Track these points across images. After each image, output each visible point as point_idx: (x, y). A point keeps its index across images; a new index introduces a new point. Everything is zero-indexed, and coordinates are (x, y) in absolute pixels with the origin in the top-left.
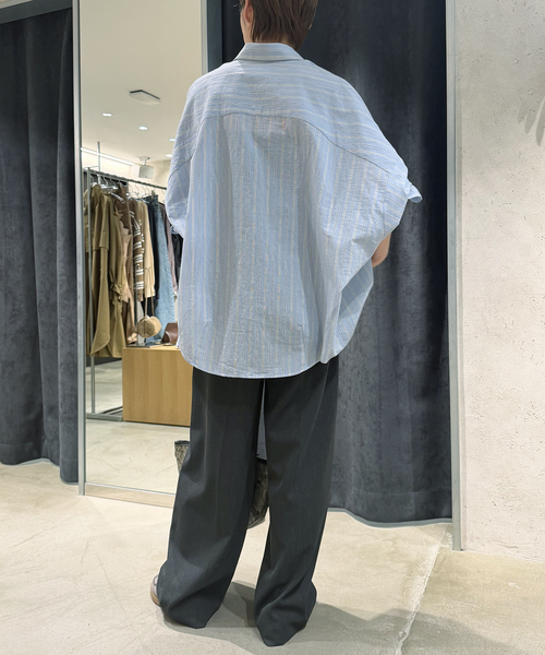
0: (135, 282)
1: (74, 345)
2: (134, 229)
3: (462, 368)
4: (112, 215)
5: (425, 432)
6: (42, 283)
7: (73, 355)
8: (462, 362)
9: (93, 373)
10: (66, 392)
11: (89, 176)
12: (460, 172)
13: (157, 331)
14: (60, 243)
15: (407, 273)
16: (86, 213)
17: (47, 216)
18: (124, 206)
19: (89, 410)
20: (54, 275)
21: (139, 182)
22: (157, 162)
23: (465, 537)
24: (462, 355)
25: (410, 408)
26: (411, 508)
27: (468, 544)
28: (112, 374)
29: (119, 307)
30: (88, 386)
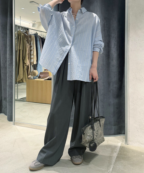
0: (30, 59)
1: (12, 80)
2: (30, 44)
3: (129, 90)
4: (24, 39)
5: (117, 108)
6: (2, 60)
7: (12, 83)
8: (129, 88)
9: (17, 86)
10: (9, 94)
11: (17, 27)
12: (129, 31)
13: (37, 75)
14: (8, 49)
15: (112, 60)
16: (16, 39)
17: (4, 40)
18: (28, 37)
19: (16, 98)
20: (6, 58)
21: (32, 29)
22: (38, 23)
23: (129, 140)
24: (129, 86)
25: (113, 101)
26: (113, 131)
27: (130, 143)
28: (23, 87)
29: (26, 67)
30: (16, 90)
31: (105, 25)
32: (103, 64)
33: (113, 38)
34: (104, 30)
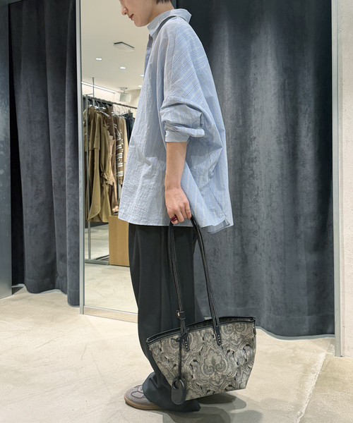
0: (117, 171)
1: (77, 213)
2: (117, 136)
3: (342, 231)
4: (102, 127)
5: (316, 275)
6: (56, 172)
7: (76, 220)
8: (342, 227)
9: (89, 233)
10: (72, 245)
11: (87, 101)
12: (342, 96)
14: (68, 145)
15: (304, 166)
16: (85, 125)
17: (59, 127)
18: (110, 120)
19: (87, 257)
20: (64, 167)
21: (120, 104)
22: (132, 91)
23: (344, 347)
24: (342, 222)
25: (306, 258)
26: (306, 328)
27: (347, 352)
28: (102, 233)
29: (107, 188)
30: (86, 241)
31: (286, 85)
32: (283, 175)
33: (305, 114)
34: (284, 97)
